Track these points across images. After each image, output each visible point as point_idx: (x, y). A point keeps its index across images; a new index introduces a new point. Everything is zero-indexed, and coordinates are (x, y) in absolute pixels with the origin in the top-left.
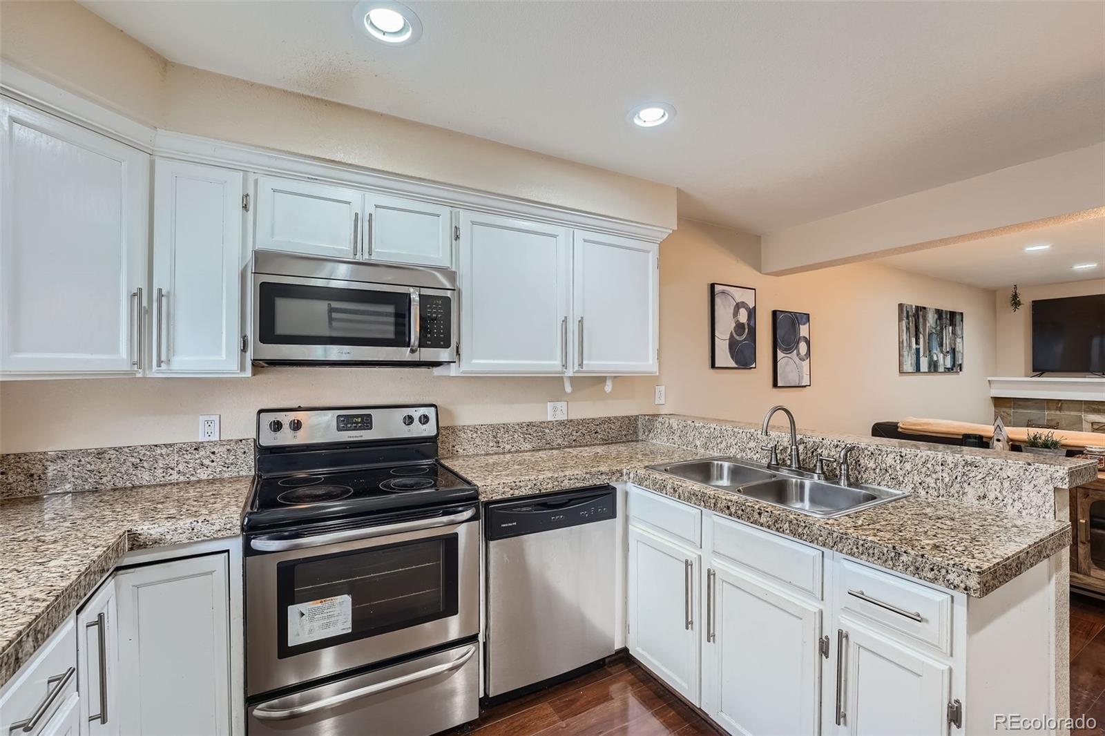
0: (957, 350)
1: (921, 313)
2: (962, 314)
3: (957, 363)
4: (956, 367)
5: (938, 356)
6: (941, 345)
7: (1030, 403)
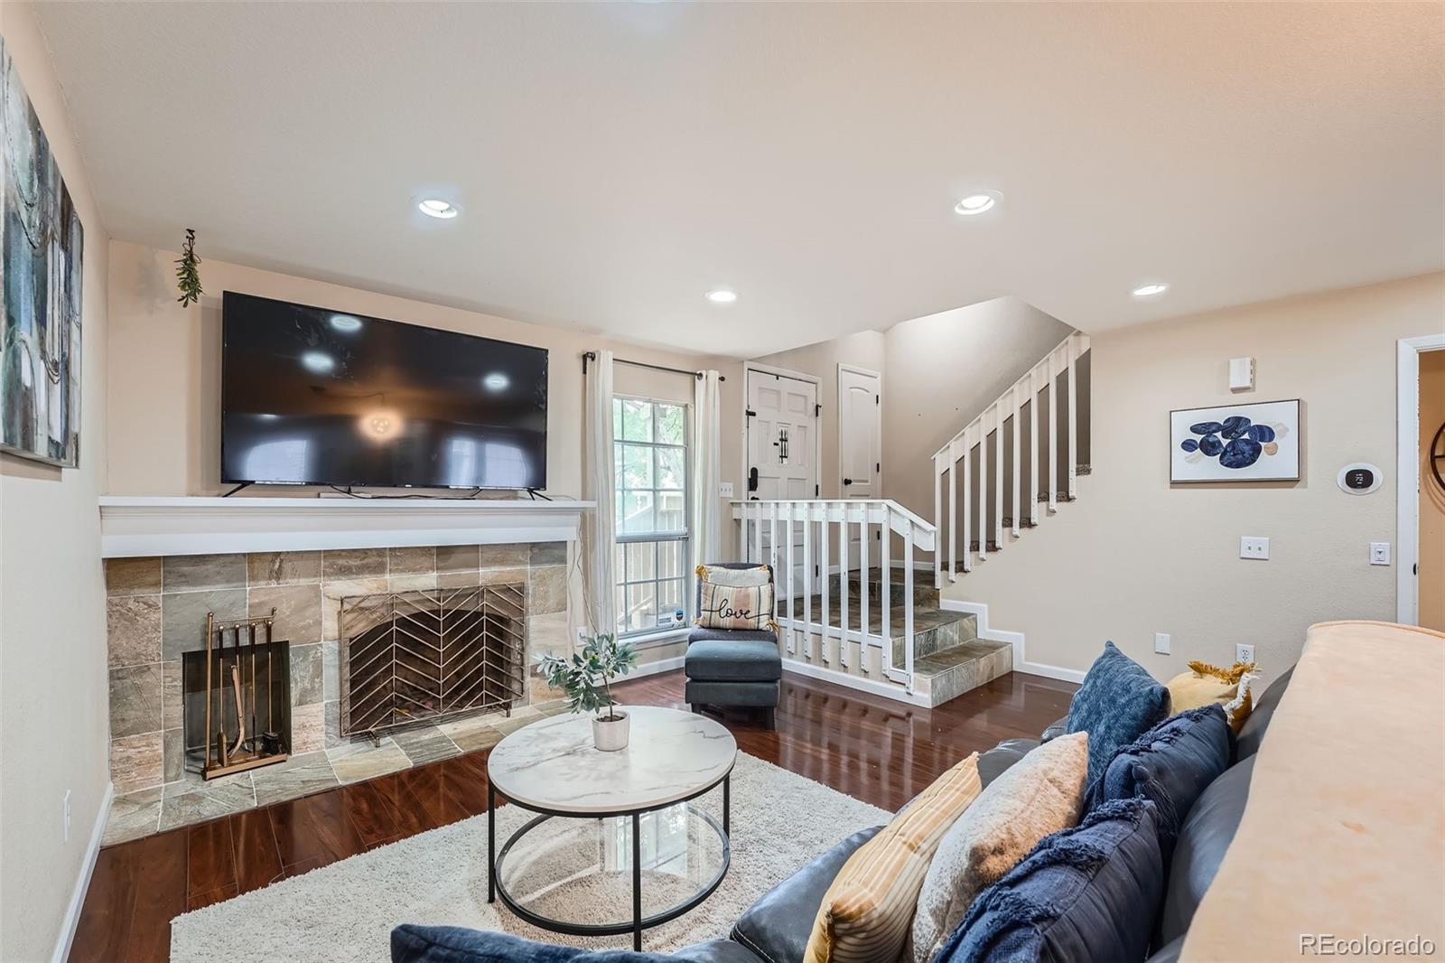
0: (73, 370)
3: (72, 429)
4: (69, 445)
7: (211, 567)
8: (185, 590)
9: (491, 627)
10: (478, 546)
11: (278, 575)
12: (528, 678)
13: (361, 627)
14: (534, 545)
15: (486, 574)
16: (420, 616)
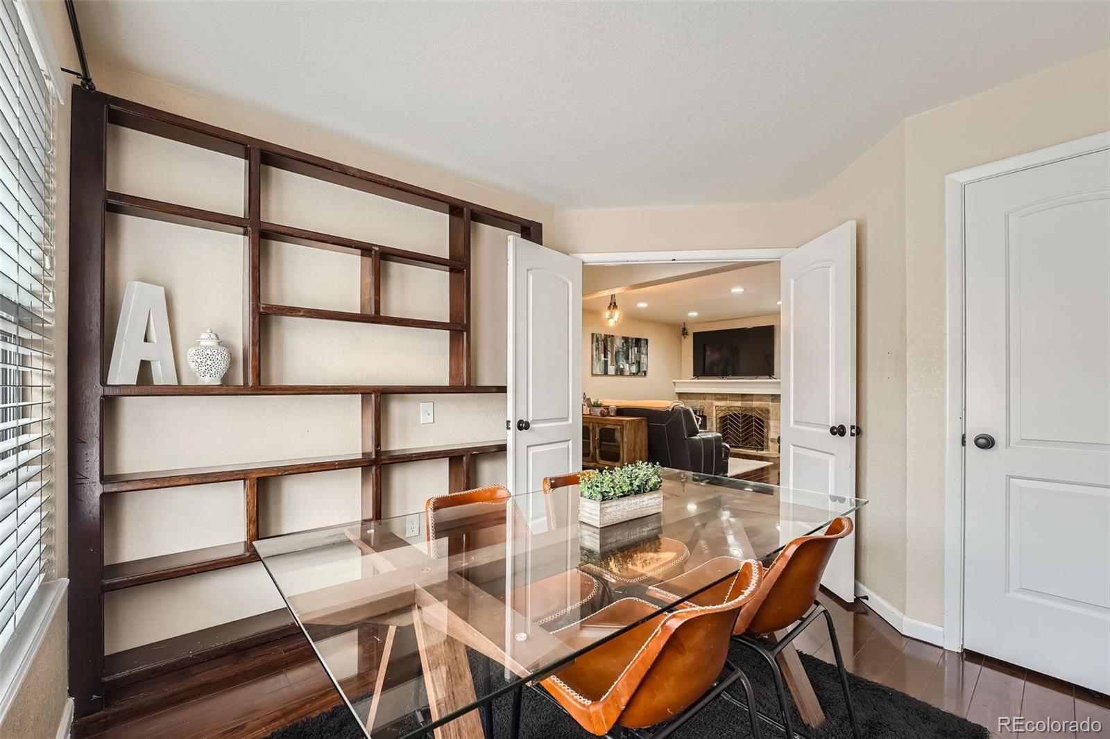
0: (642, 362)
1: (609, 339)
2: (647, 340)
3: (642, 370)
4: (640, 372)
5: (623, 364)
6: (627, 358)
7: (693, 396)
8: (690, 401)
9: (756, 421)
10: (752, 395)
11: (704, 399)
12: (770, 442)
13: (721, 415)
14: (772, 395)
15: (755, 404)
16: (735, 414)
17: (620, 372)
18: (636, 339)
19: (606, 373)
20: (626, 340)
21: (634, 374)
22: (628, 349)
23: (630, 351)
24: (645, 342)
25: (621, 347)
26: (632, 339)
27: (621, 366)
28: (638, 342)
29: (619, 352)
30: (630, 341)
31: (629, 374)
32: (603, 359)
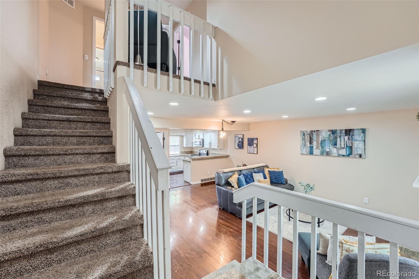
0: (355, 147)
17: (328, 154)
18: (346, 131)
19: (311, 153)
20: (334, 132)
21: (344, 156)
22: (336, 138)
23: (338, 139)
24: (361, 131)
25: (328, 136)
26: (341, 131)
27: (328, 150)
28: (348, 132)
29: (324, 140)
30: (338, 132)
31: (337, 155)
32: (308, 144)
